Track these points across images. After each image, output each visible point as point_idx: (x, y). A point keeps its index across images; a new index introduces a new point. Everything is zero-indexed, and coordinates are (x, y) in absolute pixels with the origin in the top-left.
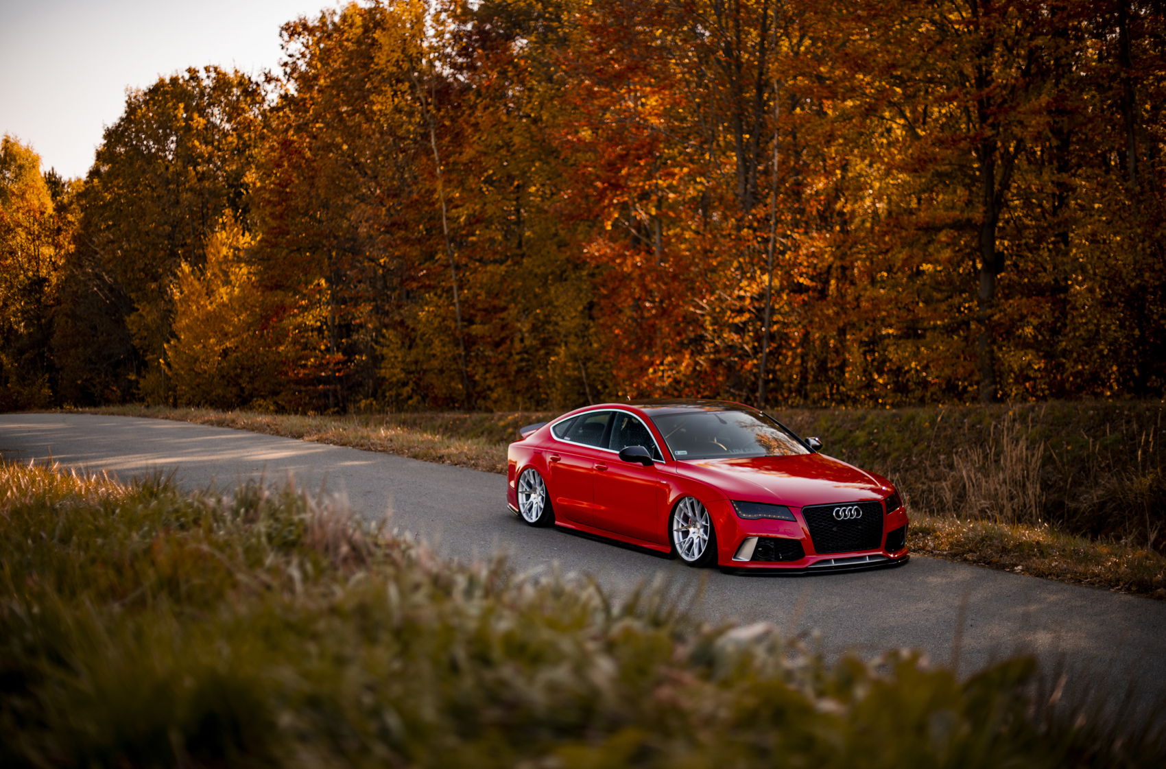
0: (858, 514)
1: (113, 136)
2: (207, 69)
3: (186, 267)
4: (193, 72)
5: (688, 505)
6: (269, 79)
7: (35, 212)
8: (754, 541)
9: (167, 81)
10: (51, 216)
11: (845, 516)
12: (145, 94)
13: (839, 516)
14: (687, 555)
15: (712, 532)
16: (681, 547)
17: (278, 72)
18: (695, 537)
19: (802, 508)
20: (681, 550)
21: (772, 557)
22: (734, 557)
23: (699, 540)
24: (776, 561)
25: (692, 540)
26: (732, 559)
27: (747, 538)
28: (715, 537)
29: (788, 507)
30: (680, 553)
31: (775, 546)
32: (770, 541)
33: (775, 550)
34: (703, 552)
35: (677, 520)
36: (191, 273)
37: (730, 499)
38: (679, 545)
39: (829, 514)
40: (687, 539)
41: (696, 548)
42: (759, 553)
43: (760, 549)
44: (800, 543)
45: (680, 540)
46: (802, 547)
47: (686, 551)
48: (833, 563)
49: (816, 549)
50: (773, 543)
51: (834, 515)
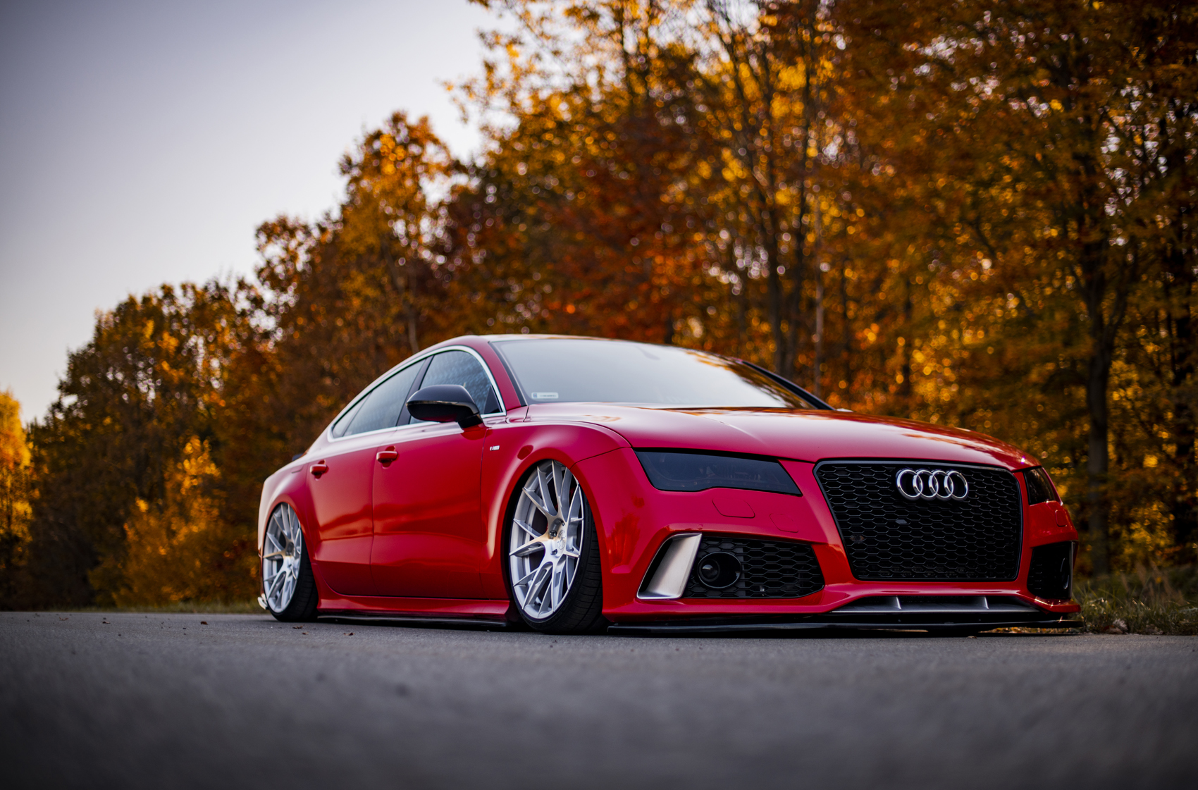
0: (959, 489)
1: (79, 364)
2: (184, 287)
3: (143, 505)
4: (168, 292)
5: (543, 491)
6: (242, 285)
7: (8, 461)
8: (690, 545)
9: (139, 300)
10: (26, 468)
11: (927, 490)
12: (115, 315)
13: (911, 490)
14: (537, 606)
15: (589, 537)
16: (525, 589)
17: (251, 279)
18: (555, 561)
19: (816, 463)
20: (525, 597)
21: (738, 588)
22: (644, 590)
23: (563, 564)
24: (749, 597)
25: (548, 569)
26: (638, 596)
27: (671, 539)
28: (598, 546)
29: (780, 461)
30: (523, 605)
31: (745, 558)
32: (733, 546)
33: (746, 567)
34: (570, 591)
35: (520, 527)
36: (149, 512)
37: (634, 446)
38: (522, 588)
39: (884, 484)
40: (538, 570)
41: (556, 585)
42: (706, 577)
43: (707, 567)
44: (812, 553)
45: (525, 575)
46: (815, 562)
47: (535, 598)
48: (899, 607)
49: (853, 568)
50: (740, 551)
51: (899, 484)
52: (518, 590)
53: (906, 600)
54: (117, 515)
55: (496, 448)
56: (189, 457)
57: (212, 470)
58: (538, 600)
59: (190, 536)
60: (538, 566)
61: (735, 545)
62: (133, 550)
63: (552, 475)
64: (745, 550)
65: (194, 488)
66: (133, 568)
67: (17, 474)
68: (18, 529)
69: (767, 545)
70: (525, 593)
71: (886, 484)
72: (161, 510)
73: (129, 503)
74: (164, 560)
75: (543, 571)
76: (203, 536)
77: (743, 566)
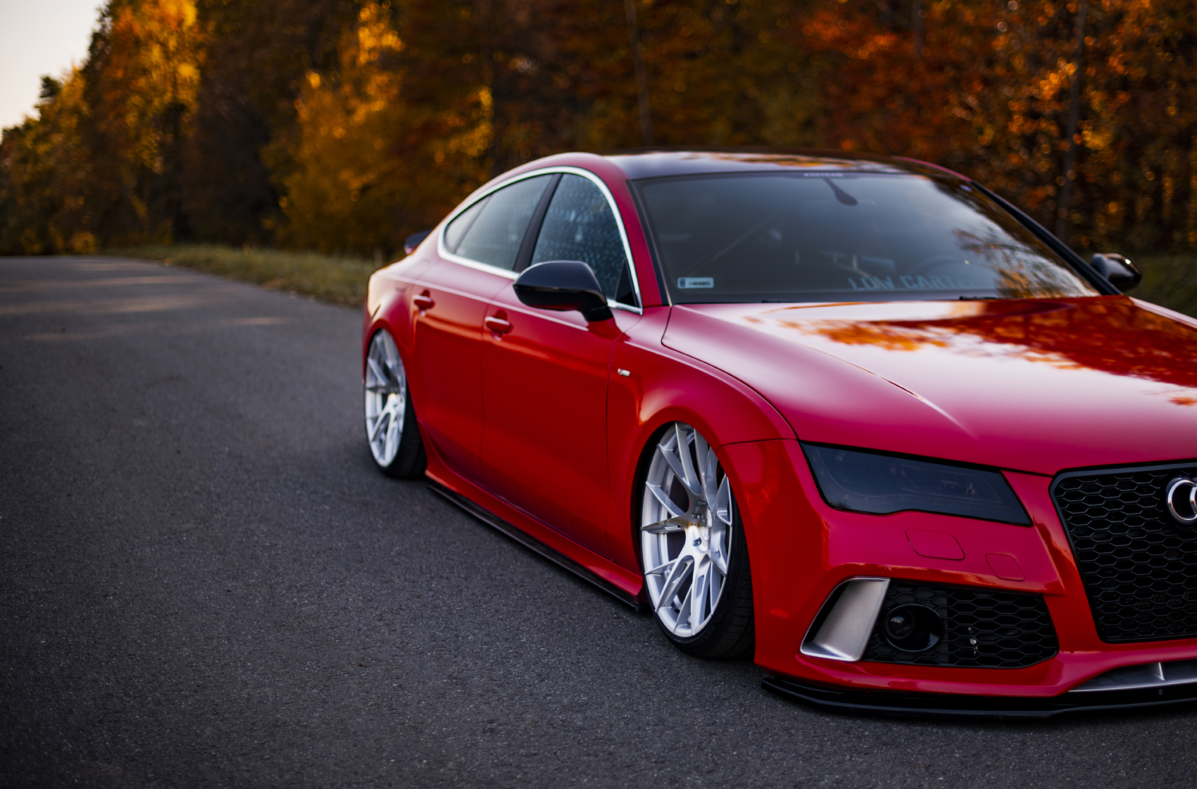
3: (315, 80)
7: (171, 20)
8: (877, 591)
13: (1187, 511)
14: (675, 615)
15: (738, 545)
16: (661, 579)
18: (698, 558)
19: (1054, 477)
20: (660, 592)
21: (938, 652)
22: (810, 643)
23: (707, 566)
24: (954, 665)
25: (689, 564)
26: (801, 650)
27: (849, 582)
28: (749, 565)
29: (1003, 472)
30: (656, 607)
31: (950, 613)
32: (934, 594)
33: (951, 625)
34: (713, 616)
35: (654, 497)
36: (323, 86)
37: (801, 438)
38: (656, 578)
39: (1151, 501)
40: (677, 561)
41: (698, 594)
42: (894, 633)
43: (898, 620)
44: (1043, 607)
45: (660, 564)
46: (1047, 618)
47: (673, 597)
48: (1162, 678)
49: (1099, 627)
50: (944, 602)
51: (1170, 500)
52: (651, 582)
53: (1171, 667)
54: (289, 89)
55: (626, 373)
56: (365, 24)
57: (391, 40)
58: (676, 599)
59: (369, 116)
60: (677, 557)
61: (936, 595)
62: (307, 130)
63: (693, 436)
64: (950, 602)
65: (370, 63)
66: (306, 151)
67: (181, 35)
68: (186, 96)
69: (980, 596)
70: (660, 587)
71: (1152, 502)
72: (337, 86)
73: (300, 75)
74: (341, 143)
75: (683, 564)
76: (383, 116)
77: (946, 623)
